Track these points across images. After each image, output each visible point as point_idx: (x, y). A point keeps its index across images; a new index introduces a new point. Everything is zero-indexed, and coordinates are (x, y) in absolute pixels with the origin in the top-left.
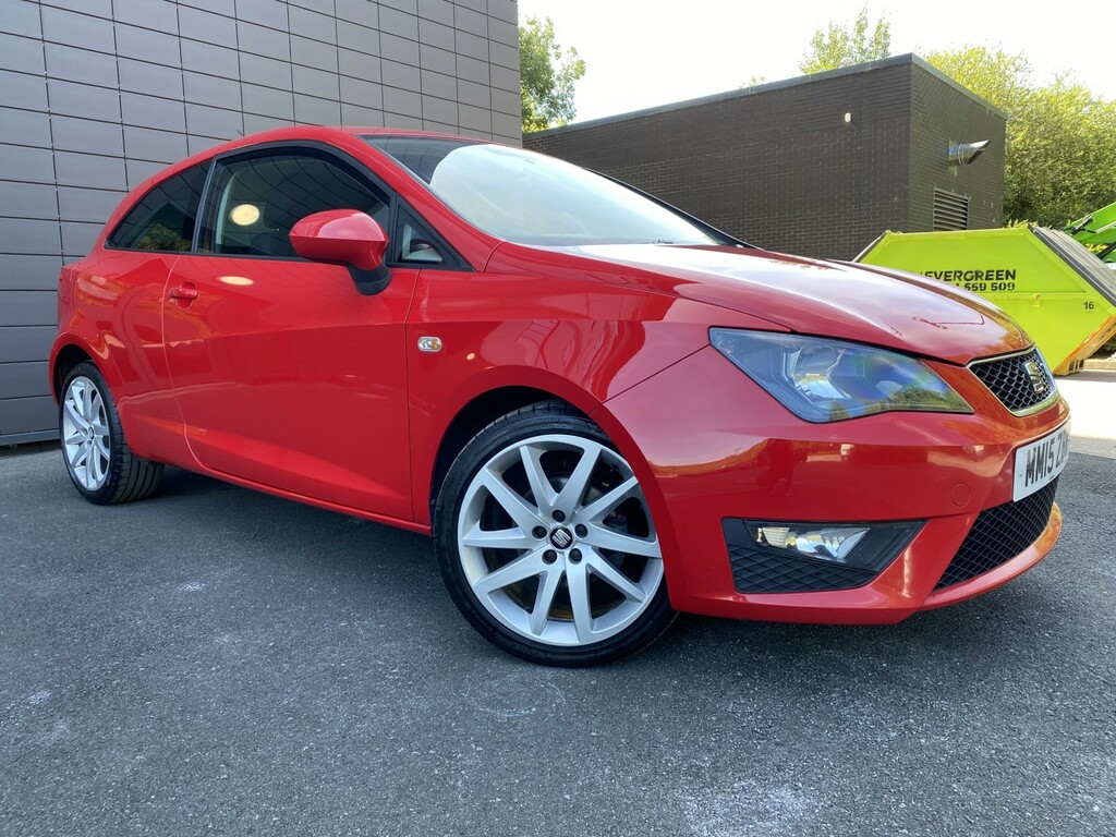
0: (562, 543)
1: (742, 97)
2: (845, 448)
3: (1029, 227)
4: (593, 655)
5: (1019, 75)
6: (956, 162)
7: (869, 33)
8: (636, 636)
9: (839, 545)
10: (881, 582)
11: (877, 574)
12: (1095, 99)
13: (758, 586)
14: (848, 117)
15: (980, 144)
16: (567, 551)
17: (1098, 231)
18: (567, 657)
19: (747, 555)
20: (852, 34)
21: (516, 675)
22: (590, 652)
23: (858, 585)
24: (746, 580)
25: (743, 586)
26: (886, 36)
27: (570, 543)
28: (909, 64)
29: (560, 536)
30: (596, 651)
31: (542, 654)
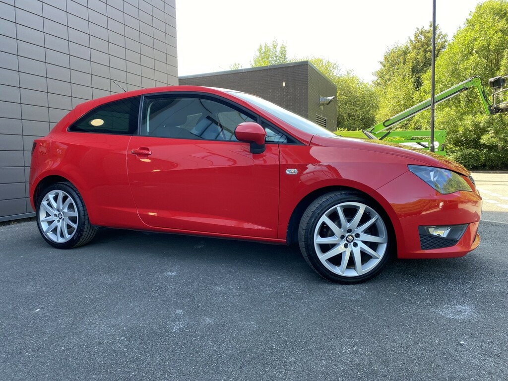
0: (350, 241)
1: (240, 73)
2: (441, 204)
3: (362, 131)
4: (363, 279)
5: (336, 71)
6: (323, 104)
7: (278, 49)
8: (378, 270)
9: (443, 233)
10: (459, 243)
11: (458, 241)
12: (361, 82)
13: (427, 247)
14: (284, 84)
15: (331, 98)
16: (352, 243)
17: (376, 133)
18: (354, 280)
19: (425, 237)
20: (272, 48)
21: (339, 288)
22: (362, 278)
23: (454, 245)
24: (424, 246)
25: (423, 248)
26: (285, 51)
27: (353, 240)
28: (307, 65)
29: (349, 238)
30: (364, 277)
31: (345, 280)
